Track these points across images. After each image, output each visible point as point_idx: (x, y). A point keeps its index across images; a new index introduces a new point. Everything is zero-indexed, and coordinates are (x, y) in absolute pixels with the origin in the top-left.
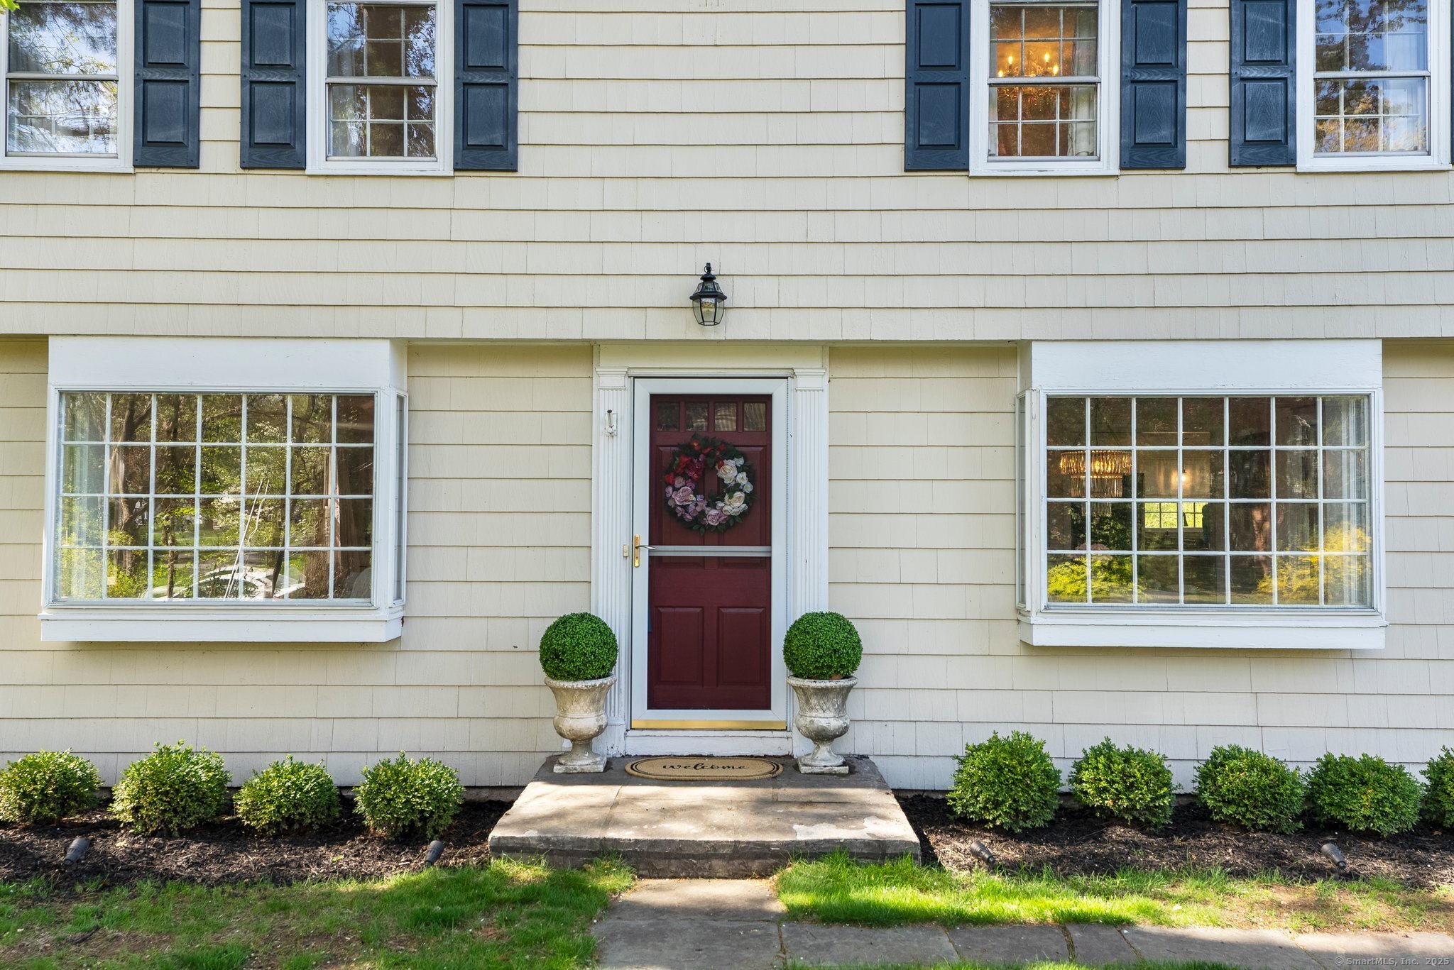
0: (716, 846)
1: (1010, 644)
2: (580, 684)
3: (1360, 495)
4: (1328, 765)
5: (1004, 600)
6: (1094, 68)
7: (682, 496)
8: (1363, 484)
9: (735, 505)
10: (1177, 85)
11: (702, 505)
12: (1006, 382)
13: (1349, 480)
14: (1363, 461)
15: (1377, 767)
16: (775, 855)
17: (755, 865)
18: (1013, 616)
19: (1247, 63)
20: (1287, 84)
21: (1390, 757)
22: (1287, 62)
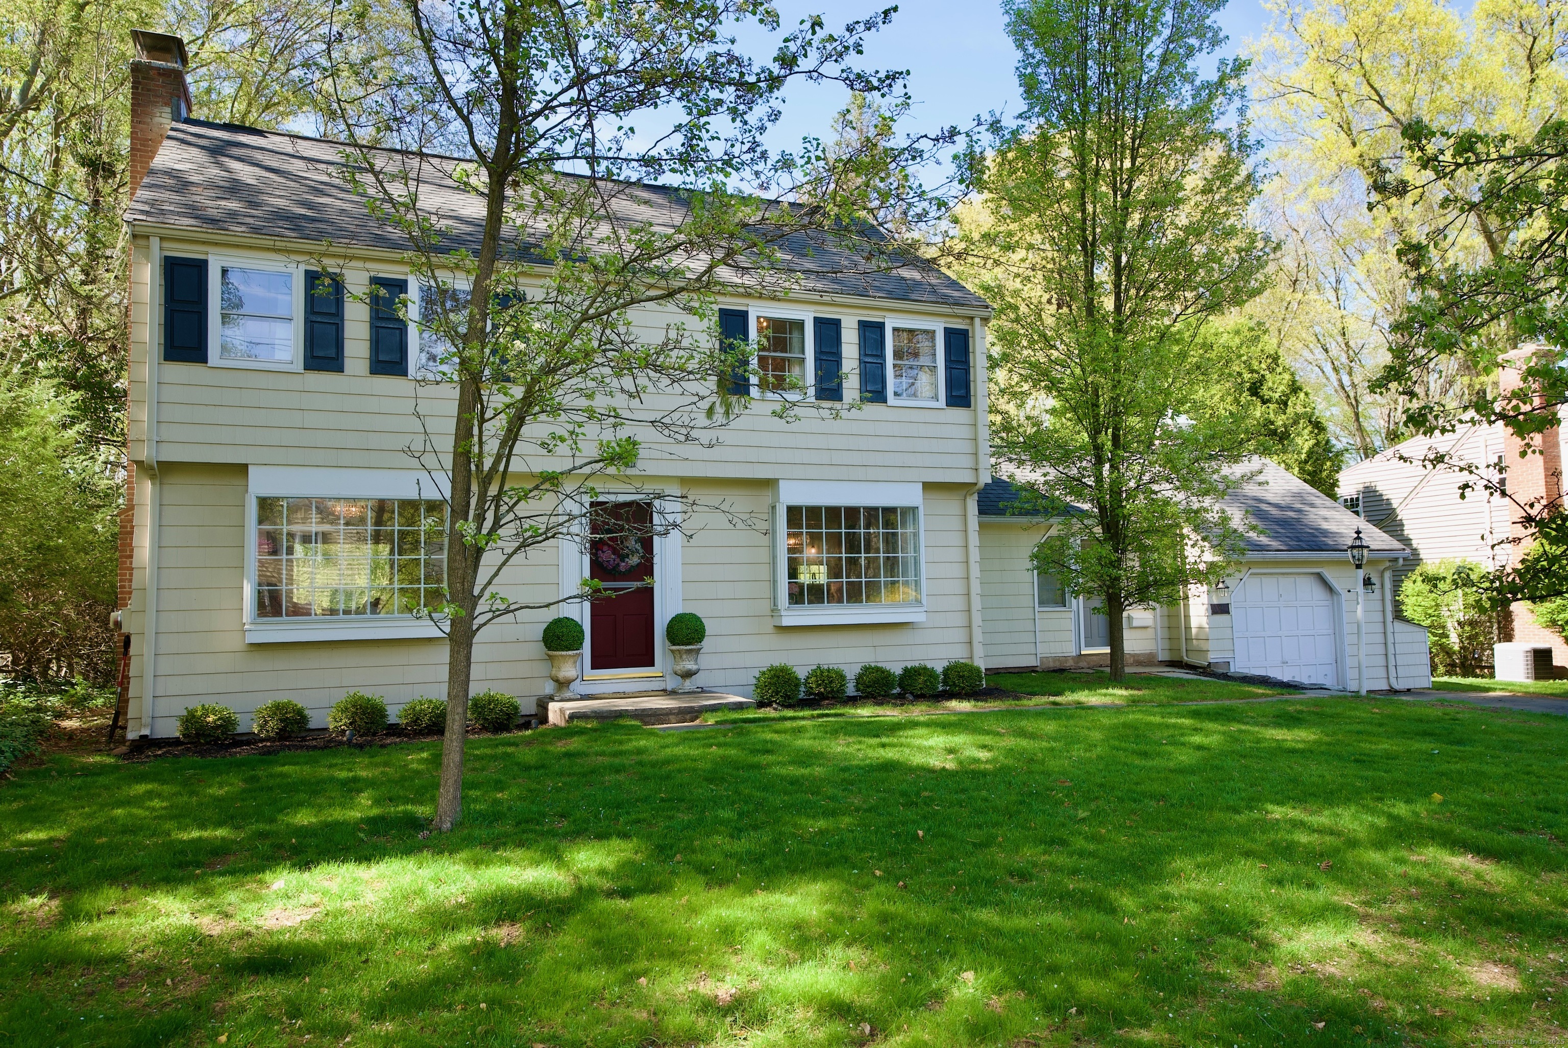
0: (671, 709)
1: (769, 627)
2: (570, 653)
3: (915, 552)
4: (906, 670)
5: (766, 606)
6: (803, 351)
7: (607, 556)
8: (916, 549)
9: (634, 560)
10: (838, 363)
11: (618, 560)
12: (766, 498)
13: (911, 547)
14: (916, 535)
15: (925, 668)
16: (697, 711)
17: (688, 717)
18: (770, 613)
19: (866, 355)
20: (882, 366)
21: (929, 665)
22: (882, 356)
